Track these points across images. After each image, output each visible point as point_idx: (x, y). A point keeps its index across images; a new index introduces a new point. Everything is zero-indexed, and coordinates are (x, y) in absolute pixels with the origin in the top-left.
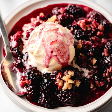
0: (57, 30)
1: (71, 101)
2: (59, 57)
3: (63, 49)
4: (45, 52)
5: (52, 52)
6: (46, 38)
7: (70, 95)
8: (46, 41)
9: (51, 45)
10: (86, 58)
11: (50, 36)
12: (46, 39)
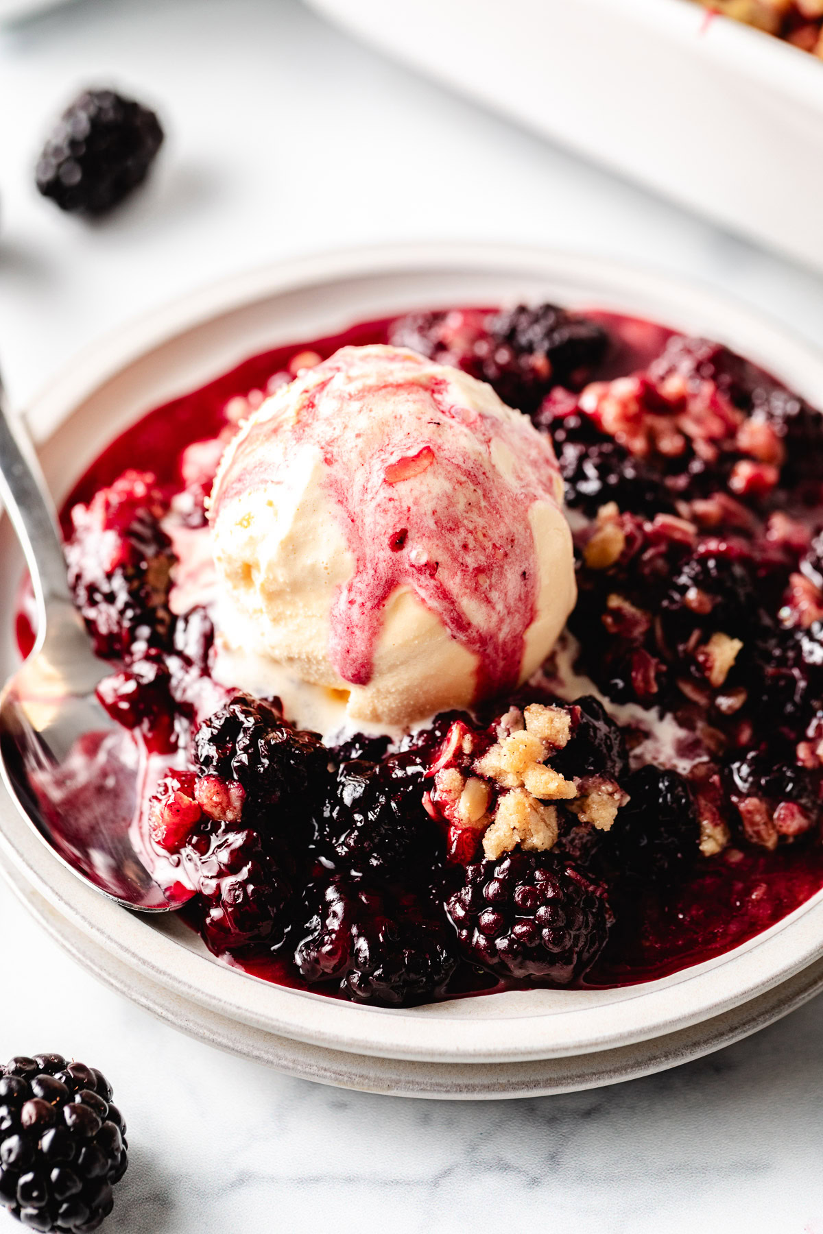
0: (434, 387)
1: (557, 939)
2: (454, 584)
3: (481, 522)
4: (343, 543)
5: (399, 541)
6: (350, 434)
7: (543, 891)
8: (354, 456)
9: (389, 483)
10: (659, 632)
11: (385, 423)
12: (349, 445)
